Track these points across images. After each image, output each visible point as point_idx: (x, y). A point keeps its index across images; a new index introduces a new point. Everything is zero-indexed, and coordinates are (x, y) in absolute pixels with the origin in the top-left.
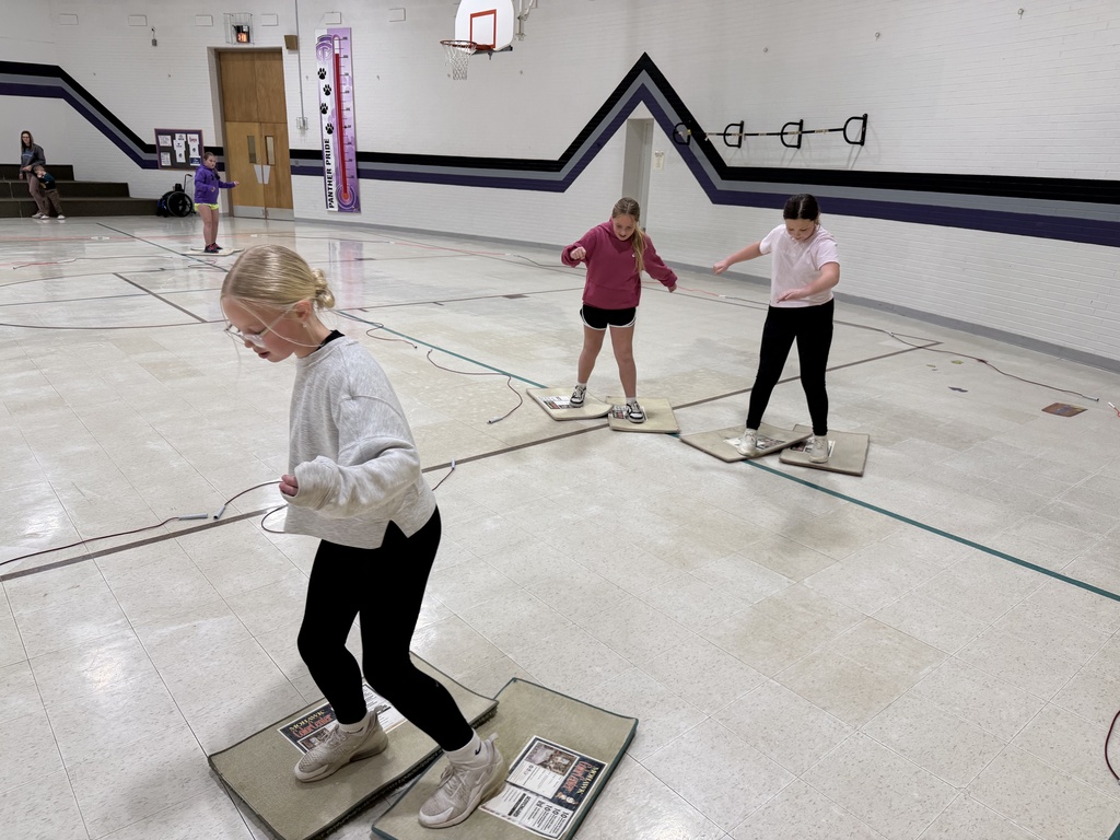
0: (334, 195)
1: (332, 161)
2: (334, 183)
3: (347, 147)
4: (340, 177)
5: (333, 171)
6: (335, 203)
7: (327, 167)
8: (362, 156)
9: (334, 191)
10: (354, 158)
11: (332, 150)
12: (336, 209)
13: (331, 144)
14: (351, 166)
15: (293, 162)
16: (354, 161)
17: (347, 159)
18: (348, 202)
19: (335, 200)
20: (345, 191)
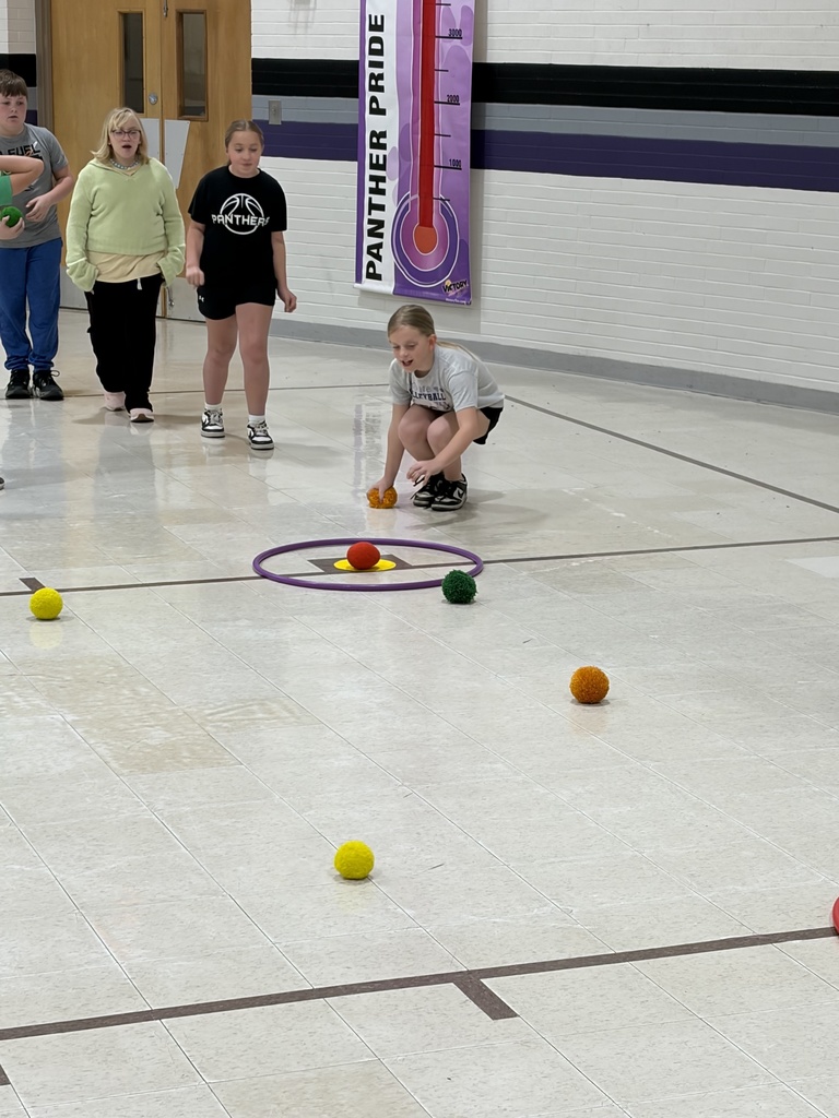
0: (387, 230)
1: (388, 99)
2: (391, 186)
3: (444, 47)
4: (414, 163)
5: (392, 141)
6: (387, 265)
7: (373, 123)
8: (493, 82)
9: (388, 217)
10: (465, 90)
11: (389, 58)
12: (387, 286)
13: (389, 36)
14: (454, 124)
15: (263, 107)
16: (466, 104)
17: (440, 94)
18: (431, 261)
19: (387, 252)
20: (426, 220)
